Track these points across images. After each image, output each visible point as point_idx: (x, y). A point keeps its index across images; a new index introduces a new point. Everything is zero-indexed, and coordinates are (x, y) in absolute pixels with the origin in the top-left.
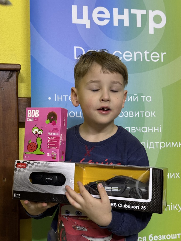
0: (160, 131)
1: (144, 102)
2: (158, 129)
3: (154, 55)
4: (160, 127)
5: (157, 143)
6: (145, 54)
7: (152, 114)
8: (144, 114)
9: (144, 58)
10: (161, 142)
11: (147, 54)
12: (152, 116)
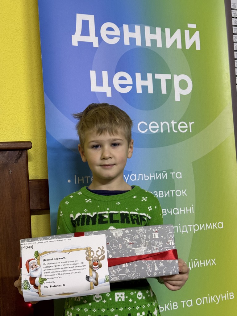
0: (193, 212)
1: (174, 179)
2: (190, 210)
4: (193, 207)
5: (190, 226)
7: (183, 193)
8: (174, 192)
10: (194, 225)
12: (183, 195)
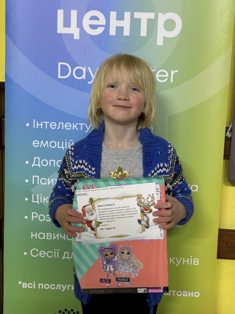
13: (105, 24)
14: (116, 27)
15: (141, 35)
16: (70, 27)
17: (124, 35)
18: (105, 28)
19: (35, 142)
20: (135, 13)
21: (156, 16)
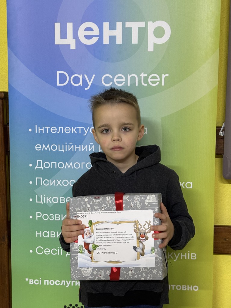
3: (152, 78)
6: (141, 76)
9: (140, 81)
11: (144, 76)
13: (98, 34)
14: (109, 36)
15: (133, 43)
16: (66, 38)
17: (117, 43)
18: (98, 37)
19: (37, 146)
20: (126, 22)
21: (146, 25)
